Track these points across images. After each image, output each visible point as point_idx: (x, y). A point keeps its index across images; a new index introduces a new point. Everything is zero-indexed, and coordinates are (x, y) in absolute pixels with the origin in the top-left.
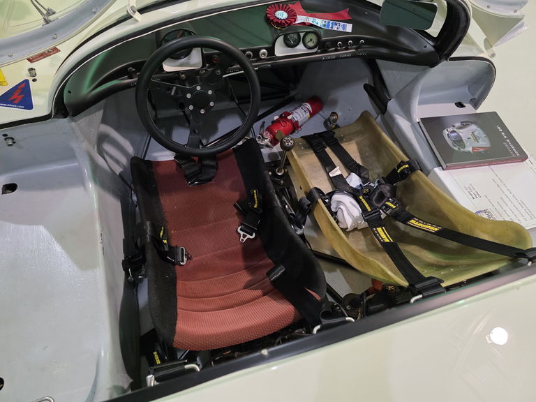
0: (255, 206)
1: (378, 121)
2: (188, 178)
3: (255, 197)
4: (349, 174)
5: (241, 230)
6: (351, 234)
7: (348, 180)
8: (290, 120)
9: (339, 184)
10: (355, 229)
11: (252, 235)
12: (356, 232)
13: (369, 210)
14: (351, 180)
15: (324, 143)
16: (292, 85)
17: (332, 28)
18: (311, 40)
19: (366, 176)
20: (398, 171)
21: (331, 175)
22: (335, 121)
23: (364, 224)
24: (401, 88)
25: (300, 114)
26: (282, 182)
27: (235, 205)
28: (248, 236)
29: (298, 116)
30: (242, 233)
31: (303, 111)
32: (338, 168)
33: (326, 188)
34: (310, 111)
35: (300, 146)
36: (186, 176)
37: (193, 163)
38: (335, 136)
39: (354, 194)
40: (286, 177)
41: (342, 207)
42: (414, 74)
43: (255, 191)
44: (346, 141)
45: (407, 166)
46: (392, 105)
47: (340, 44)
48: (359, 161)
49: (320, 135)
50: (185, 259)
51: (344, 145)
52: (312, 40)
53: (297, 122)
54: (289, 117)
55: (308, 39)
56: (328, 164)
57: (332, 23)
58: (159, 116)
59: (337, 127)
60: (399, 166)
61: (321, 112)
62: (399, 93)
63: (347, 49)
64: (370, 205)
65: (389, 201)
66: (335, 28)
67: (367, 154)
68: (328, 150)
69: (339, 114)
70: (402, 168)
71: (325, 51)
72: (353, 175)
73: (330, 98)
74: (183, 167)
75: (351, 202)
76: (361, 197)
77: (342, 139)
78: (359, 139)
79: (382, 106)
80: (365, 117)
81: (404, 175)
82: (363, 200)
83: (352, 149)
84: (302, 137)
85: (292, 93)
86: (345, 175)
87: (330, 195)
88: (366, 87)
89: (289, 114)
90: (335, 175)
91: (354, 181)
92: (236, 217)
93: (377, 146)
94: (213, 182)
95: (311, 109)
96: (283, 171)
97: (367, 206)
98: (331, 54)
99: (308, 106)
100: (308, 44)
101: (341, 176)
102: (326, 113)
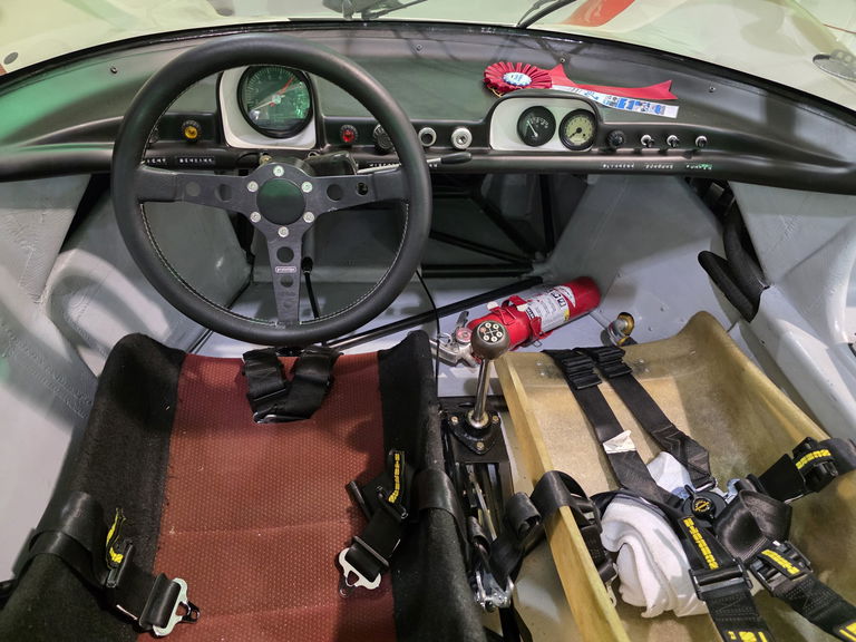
0: (392, 499)
1: (733, 336)
2: (257, 402)
3: (397, 472)
4: (657, 455)
5: (348, 558)
6: (656, 626)
7: (652, 470)
8: (523, 315)
9: (626, 475)
10: (668, 615)
11: (372, 579)
12: (670, 623)
13: (713, 565)
14: (661, 472)
15: (596, 371)
16: (538, 255)
17: (630, 107)
18: (579, 130)
19: (704, 467)
20: (800, 465)
21: (608, 448)
22: (627, 331)
23: (693, 605)
24: (799, 260)
25: (547, 307)
26: (480, 446)
27: (349, 488)
28: (363, 581)
29: (541, 308)
30: (348, 568)
31: (554, 301)
32: (627, 433)
33: (594, 481)
34: (570, 304)
35: (538, 370)
36: (250, 397)
37: (274, 370)
38: (625, 359)
39: (671, 509)
40: (492, 434)
41: (632, 540)
42: (836, 223)
43: (397, 457)
44: (652, 375)
45: (826, 453)
46: (772, 300)
47: (646, 141)
48: (683, 426)
49: (589, 352)
50: (175, 619)
51: (647, 384)
52: (581, 131)
53: (537, 320)
54: (521, 308)
55: (572, 127)
56: (600, 421)
57: (632, 103)
58: (256, 278)
59: (630, 342)
60: (801, 450)
61: (595, 312)
62: (791, 271)
63: (663, 153)
64: (718, 550)
65: (773, 548)
66: (638, 109)
67: (705, 412)
68: (605, 388)
69: (638, 319)
70: (810, 457)
71: (611, 152)
72: (668, 458)
73: (618, 281)
74: (248, 373)
75: (658, 532)
76: (689, 523)
77: (641, 368)
78: (684, 374)
79: (745, 302)
80: (699, 328)
81: (816, 479)
82: (694, 532)
83: (665, 394)
84: (544, 351)
85: (537, 270)
86: (646, 454)
87: (603, 500)
88: (703, 259)
89: (523, 302)
90: (619, 450)
91: (670, 474)
92: (346, 521)
93: (732, 394)
94: (313, 420)
95: (573, 300)
96: (486, 419)
97: (706, 551)
98: (624, 159)
99: (568, 292)
100: (573, 140)
101: (633, 455)
102: (607, 313)
